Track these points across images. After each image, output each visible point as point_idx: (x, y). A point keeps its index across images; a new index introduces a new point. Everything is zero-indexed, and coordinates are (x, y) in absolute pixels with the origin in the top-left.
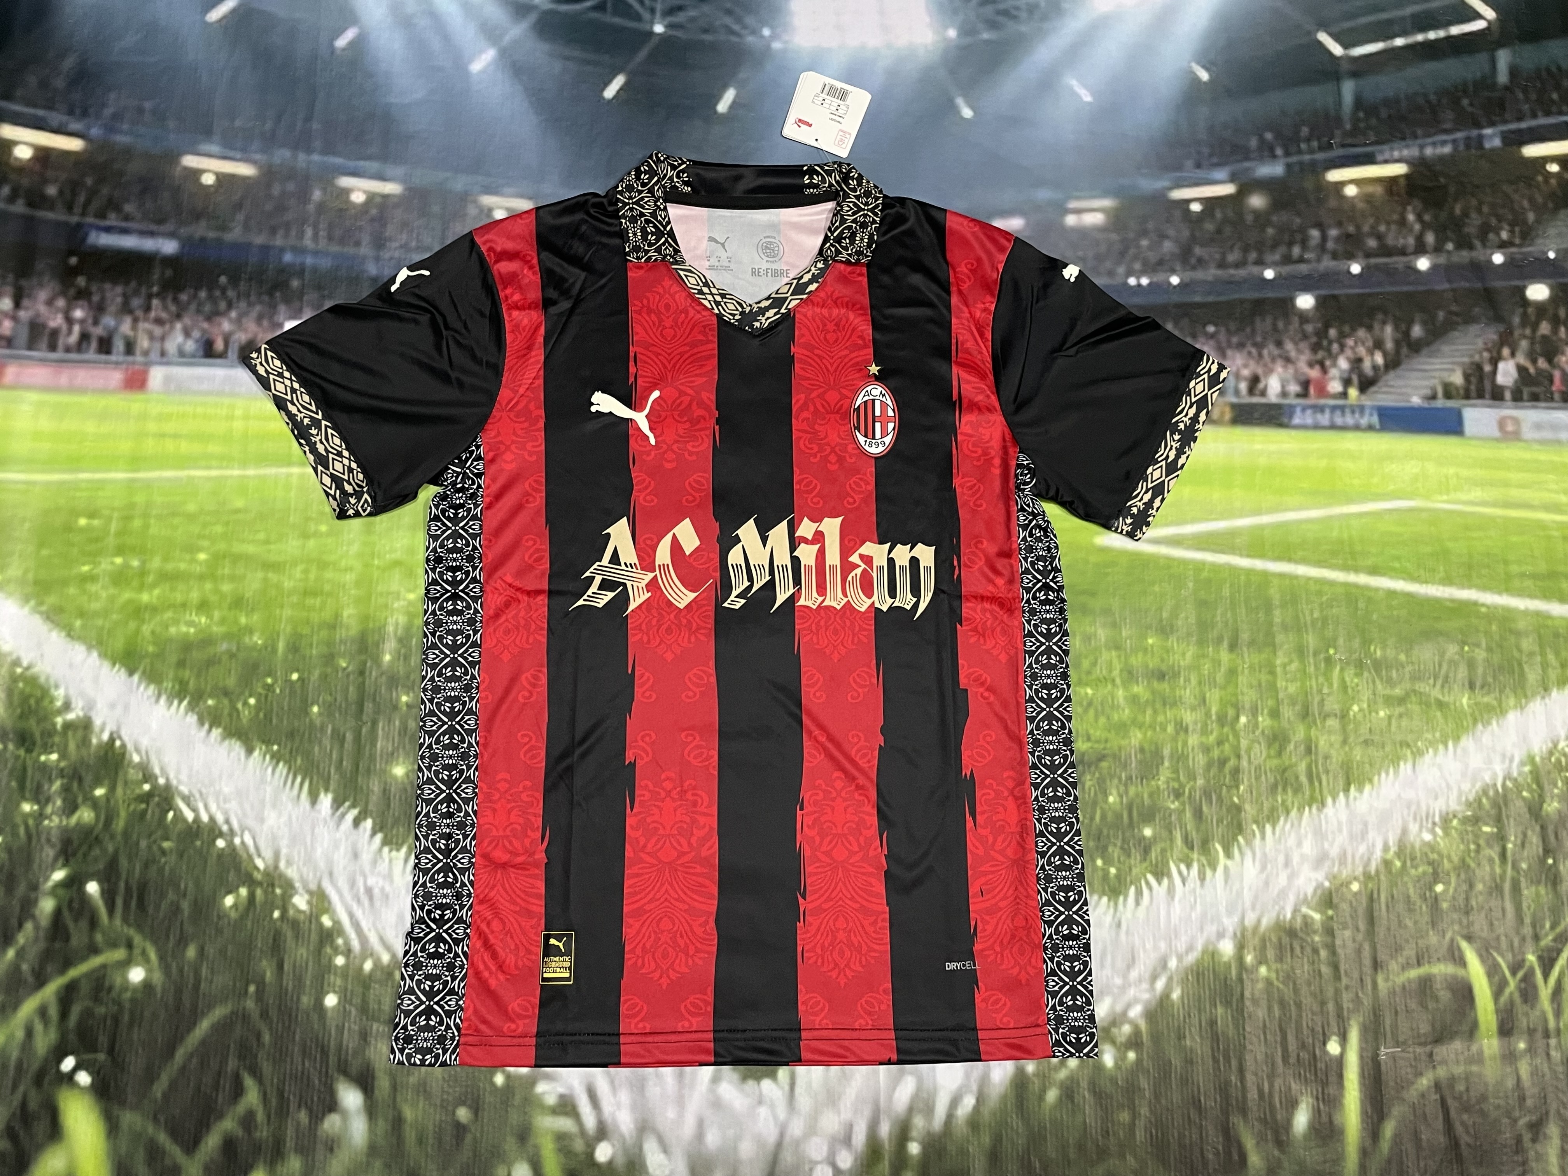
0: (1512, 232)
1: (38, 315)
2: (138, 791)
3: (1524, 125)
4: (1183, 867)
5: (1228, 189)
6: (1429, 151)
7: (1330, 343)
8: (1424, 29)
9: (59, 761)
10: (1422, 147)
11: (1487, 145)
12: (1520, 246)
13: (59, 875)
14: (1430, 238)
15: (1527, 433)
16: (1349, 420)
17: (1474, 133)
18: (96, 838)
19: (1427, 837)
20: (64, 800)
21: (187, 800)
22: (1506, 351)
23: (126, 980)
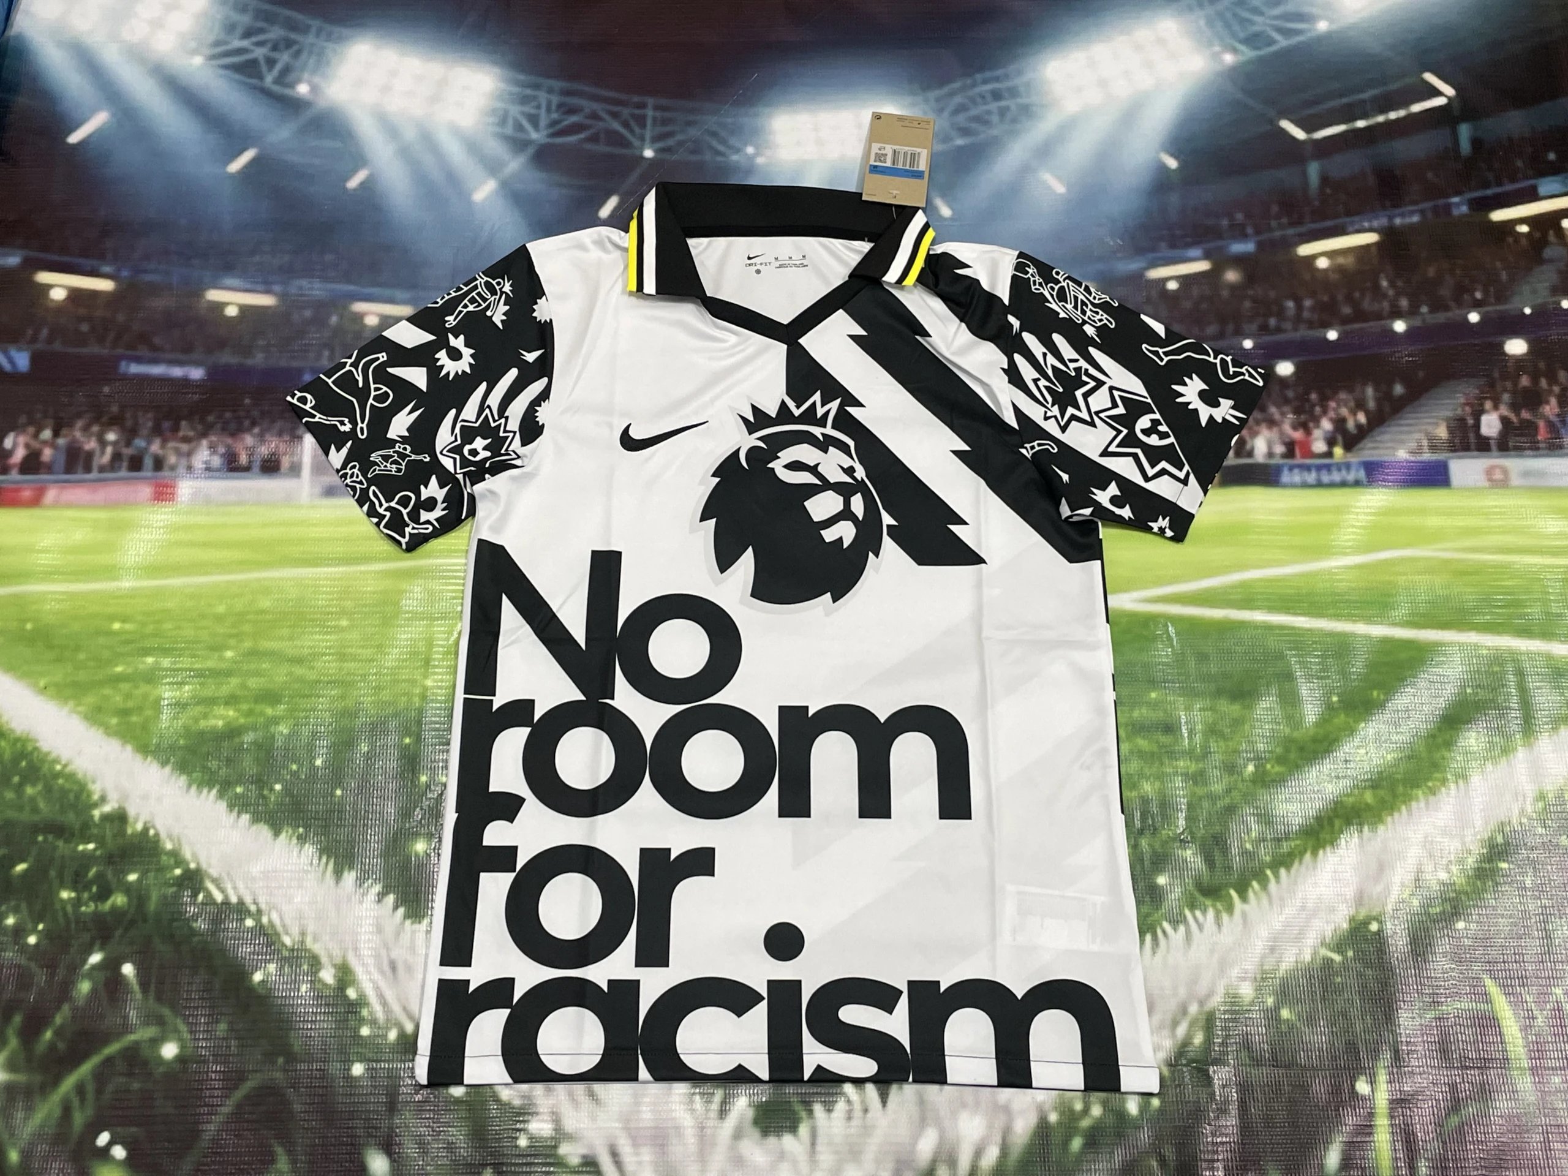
0: (1486, 292)
1: (74, 441)
2: (168, 876)
3: (1489, 192)
4: (1198, 913)
5: (1203, 266)
6: (1398, 221)
7: (1314, 405)
8: (1384, 110)
9: (95, 850)
10: (1391, 218)
11: (1456, 212)
12: (1495, 304)
13: (95, 958)
14: (1404, 303)
15: (1515, 481)
16: (1336, 477)
17: (1441, 202)
18: (132, 922)
19: (1443, 876)
20: (98, 887)
21: (216, 882)
22: (1488, 405)
23: (160, 1057)
